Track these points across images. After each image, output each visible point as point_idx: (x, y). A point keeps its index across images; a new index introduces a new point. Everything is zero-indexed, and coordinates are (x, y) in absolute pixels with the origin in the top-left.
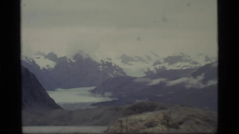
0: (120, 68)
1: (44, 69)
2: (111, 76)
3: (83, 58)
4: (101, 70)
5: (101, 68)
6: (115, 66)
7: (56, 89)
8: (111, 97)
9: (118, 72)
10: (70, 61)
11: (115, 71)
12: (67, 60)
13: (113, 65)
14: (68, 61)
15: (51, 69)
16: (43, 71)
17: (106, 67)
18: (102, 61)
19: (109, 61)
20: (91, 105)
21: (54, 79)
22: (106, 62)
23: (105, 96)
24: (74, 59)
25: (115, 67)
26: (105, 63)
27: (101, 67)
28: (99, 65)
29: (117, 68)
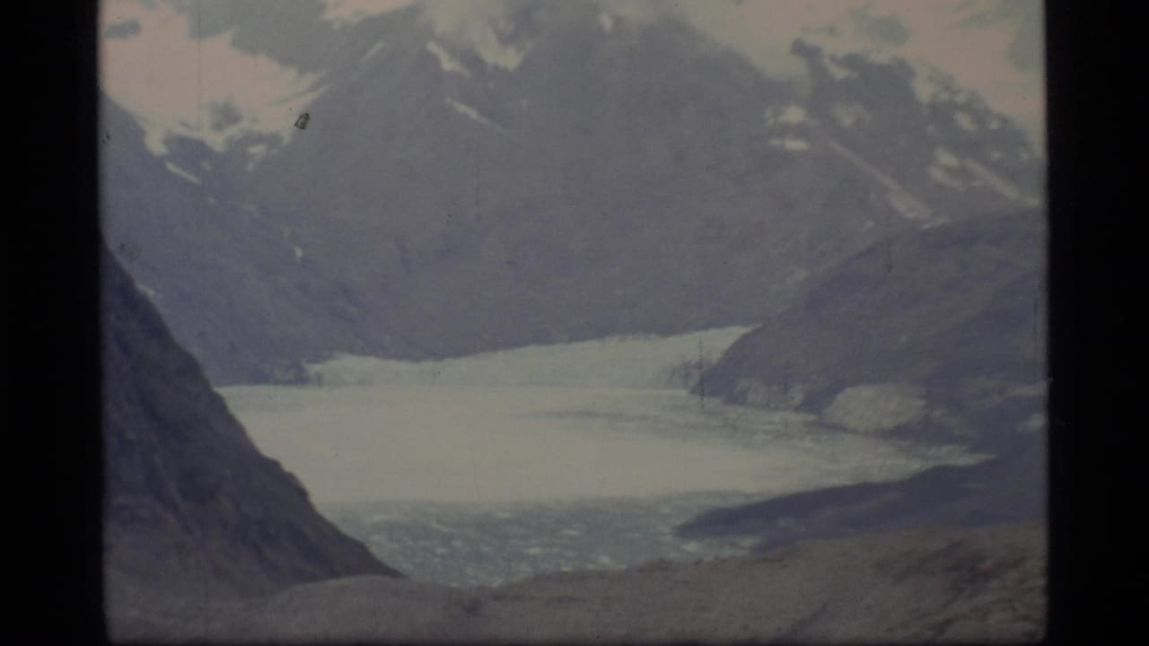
0: (1005, 121)
1: (188, 150)
2: (907, 206)
3: (606, 22)
4: (795, 145)
5: (800, 131)
6: (945, 96)
7: (317, 359)
8: (899, 433)
9: (975, 166)
10: (471, 59)
11: (946, 158)
12: (432, 47)
13: (924, 91)
14: (448, 64)
15: (258, 150)
16: (171, 167)
17: (846, 116)
18: (801, 49)
19: (883, 54)
20: (688, 531)
21: (299, 253)
22: (851, 61)
23: (837, 428)
24: (505, 40)
25: (941, 112)
26: (840, 73)
27: (794, 115)
28: (778, 92)
29: (964, 121)
